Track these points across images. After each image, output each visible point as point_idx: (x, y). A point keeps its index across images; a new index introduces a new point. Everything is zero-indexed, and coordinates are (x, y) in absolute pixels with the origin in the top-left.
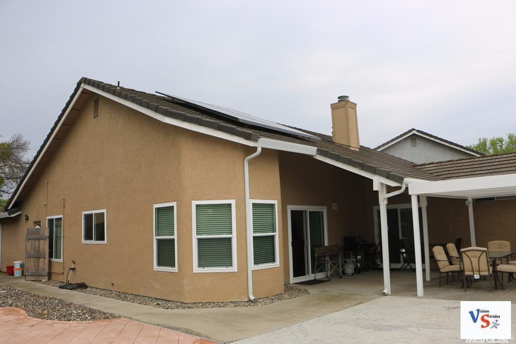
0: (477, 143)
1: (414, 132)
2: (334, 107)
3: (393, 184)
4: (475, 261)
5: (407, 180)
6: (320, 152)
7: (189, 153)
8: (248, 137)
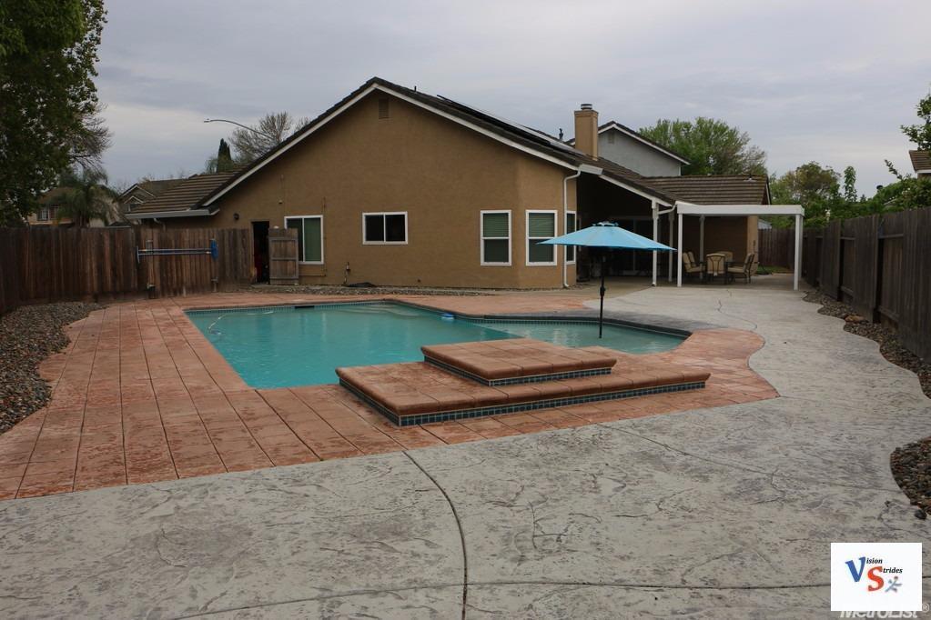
0: (655, 126)
1: (614, 126)
2: (577, 114)
3: (666, 204)
4: (715, 263)
5: (677, 202)
6: (605, 173)
7: (525, 172)
8: (572, 163)
